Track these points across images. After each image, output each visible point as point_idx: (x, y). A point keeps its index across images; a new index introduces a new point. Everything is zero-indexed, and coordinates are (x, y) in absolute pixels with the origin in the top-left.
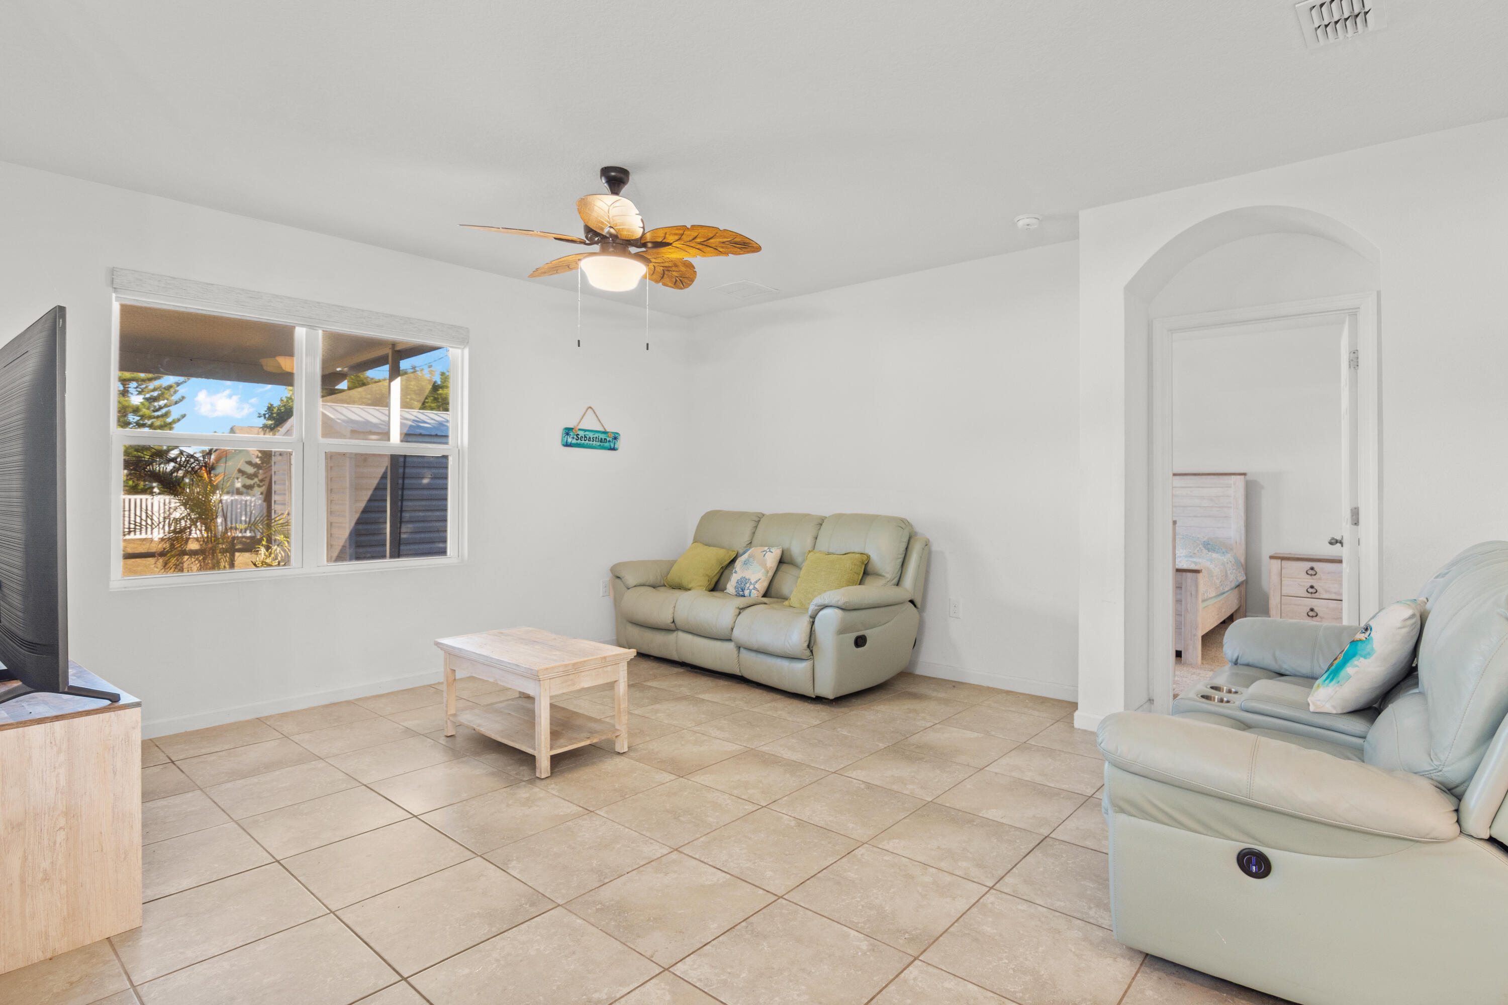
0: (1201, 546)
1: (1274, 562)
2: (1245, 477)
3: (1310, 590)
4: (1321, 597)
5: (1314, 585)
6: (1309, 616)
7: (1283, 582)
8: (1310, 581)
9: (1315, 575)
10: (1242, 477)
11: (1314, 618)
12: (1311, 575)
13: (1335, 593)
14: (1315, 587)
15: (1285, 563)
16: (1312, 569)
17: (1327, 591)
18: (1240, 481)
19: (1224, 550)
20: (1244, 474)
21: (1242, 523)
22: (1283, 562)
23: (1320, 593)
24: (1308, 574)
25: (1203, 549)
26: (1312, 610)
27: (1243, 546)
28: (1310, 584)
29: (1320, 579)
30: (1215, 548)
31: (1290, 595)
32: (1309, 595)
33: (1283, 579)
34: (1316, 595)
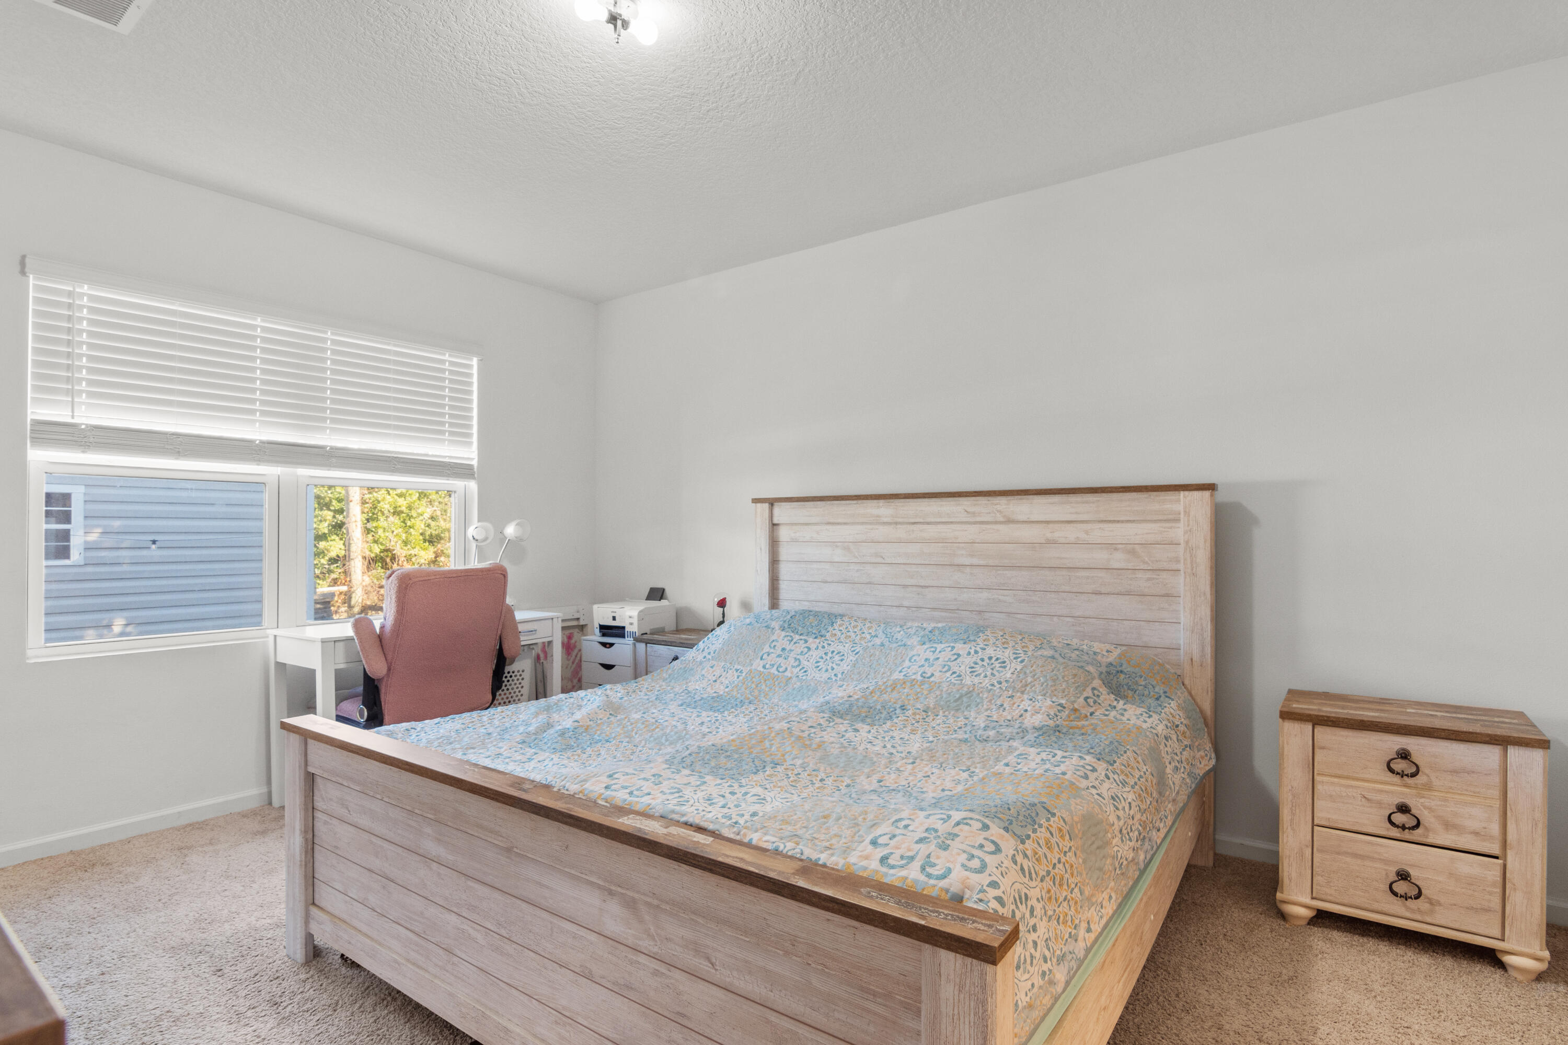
0: (1097, 683)
1: (1292, 728)
2: (1212, 495)
3: (1399, 818)
4: (1430, 840)
5: (1410, 802)
6: (1395, 894)
7: (1319, 787)
8: (1396, 791)
9: (1413, 775)
10: (1207, 494)
11: (1411, 903)
12: (1402, 775)
13: (1476, 833)
14: (1414, 811)
15: (1325, 735)
16: (1404, 755)
17: (1448, 826)
18: (1200, 503)
19: (1159, 689)
20: (1211, 487)
21: (1205, 612)
22: (1318, 729)
23: (1427, 829)
24: (1391, 770)
25: (1104, 690)
26: (1403, 876)
27: (1209, 671)
28: (1398, 800)
29: (1429, 787)
30: (1137, 683)
31: (1340, 826)
32: (1395, 833)
33: (1317, 778)
34: (1417, 835)
